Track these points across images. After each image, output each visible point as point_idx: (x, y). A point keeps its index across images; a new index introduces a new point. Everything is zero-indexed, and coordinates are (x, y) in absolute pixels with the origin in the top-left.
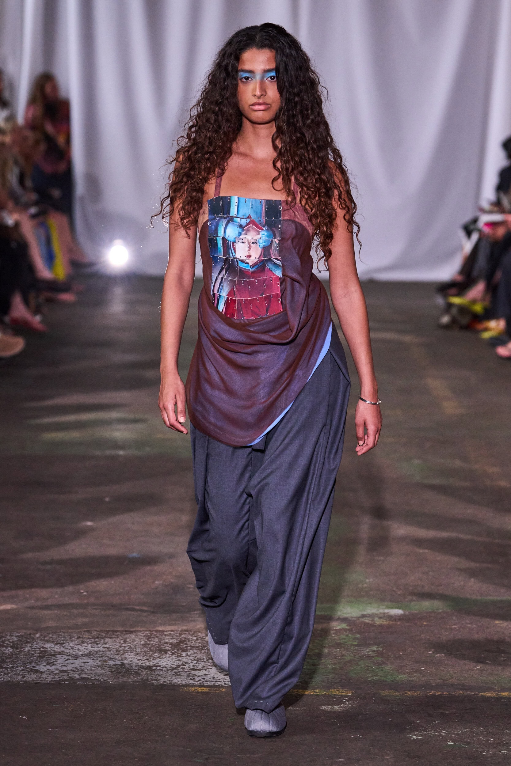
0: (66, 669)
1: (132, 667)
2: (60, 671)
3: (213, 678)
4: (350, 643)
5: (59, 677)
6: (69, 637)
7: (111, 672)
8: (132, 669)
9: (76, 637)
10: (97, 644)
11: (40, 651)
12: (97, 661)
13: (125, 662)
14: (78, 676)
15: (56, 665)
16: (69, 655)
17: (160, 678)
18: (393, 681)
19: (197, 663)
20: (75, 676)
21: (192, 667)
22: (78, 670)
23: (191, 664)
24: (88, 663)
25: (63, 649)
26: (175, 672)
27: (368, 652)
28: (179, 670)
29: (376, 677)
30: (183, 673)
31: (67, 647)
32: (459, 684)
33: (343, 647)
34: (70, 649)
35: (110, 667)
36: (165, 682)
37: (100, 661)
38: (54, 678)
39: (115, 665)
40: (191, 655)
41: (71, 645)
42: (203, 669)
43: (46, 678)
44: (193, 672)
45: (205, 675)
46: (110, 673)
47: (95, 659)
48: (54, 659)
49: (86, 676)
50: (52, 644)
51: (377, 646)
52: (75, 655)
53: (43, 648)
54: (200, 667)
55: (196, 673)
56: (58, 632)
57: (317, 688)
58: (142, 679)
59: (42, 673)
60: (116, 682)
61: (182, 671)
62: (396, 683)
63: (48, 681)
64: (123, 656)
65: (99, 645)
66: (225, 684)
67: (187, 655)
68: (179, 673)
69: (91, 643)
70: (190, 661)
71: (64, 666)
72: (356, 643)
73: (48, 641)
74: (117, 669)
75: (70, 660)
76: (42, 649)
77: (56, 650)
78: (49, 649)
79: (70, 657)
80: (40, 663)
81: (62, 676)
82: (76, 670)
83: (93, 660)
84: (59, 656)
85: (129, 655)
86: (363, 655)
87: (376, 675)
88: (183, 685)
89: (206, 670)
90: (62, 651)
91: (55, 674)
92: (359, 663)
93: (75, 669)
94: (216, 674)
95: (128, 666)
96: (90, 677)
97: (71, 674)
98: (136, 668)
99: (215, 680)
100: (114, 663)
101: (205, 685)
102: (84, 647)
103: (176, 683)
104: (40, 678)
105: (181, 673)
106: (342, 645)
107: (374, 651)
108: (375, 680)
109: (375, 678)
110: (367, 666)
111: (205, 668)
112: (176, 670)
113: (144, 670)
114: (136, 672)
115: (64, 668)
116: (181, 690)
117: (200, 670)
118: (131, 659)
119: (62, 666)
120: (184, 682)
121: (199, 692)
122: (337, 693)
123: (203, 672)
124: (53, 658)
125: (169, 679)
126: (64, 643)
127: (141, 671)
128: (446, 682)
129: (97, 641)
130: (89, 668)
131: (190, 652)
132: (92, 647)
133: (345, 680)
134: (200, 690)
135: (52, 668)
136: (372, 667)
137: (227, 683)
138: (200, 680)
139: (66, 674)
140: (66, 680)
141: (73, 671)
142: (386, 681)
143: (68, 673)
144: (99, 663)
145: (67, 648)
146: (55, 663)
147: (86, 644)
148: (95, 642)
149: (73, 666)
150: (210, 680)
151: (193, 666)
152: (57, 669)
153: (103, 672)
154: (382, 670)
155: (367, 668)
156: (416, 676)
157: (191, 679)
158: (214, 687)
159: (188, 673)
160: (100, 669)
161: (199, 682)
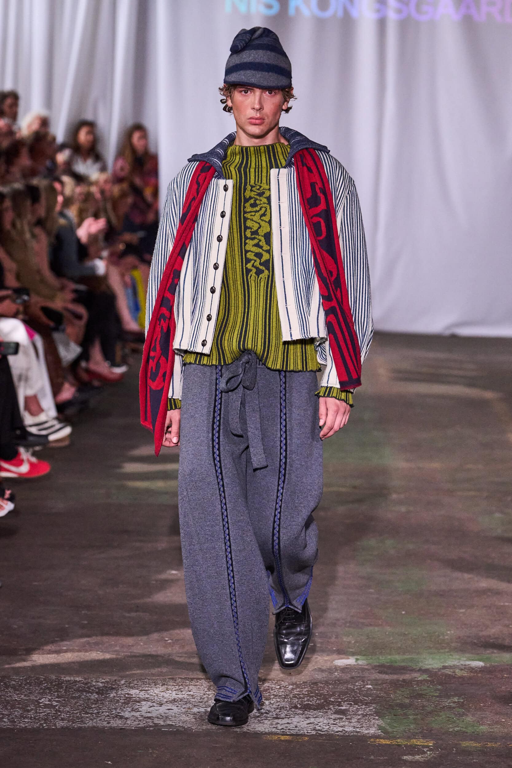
0: (151, 716)
2: (145, 718)
3: (296, 727)
4: (432, 694)
5: (144, 724)
6: (154, 684)
9: (161, 684)
10: (182, 691)
11: (125, 697)
12: (181, 708)
14: (162, 723)
15: (140, 711)
16: (154, 702)
18: (473, 732)
19: (280, 712)
20: (159, 722)
21: (275, 716)
22: (163, 716)
23: (274, 712)
24: (172, 709)
25: (148, 696)
26: (258, 720)
27: (449, 703)
28: (262, 718)
29: (457, 729)
30: (266, 722)
31: (152, 694)
33: (424, 698)
34: (154, 696)
35: (194, 714)
36: (248, 730)
37: (184, 708)
38: (139, 724)
39: (199, 712)
40: (274, 703)
41: (156, 692)
42: (286, 718)
43: (131, 724)
44: (276, 721)
45: (288, 723)
46: (194, 720)
47: (179, 706)
48: (139, 706)
49: (171, 723)
50: (137, 691)
51: (457, 698)
52: (160, 702)
53: (128, 694)
54: (283, 716)
55: (279, 721)
56: (144, 679)
57: (399, 738)
59: (127, 719)
60: (200, 729)
61: (265, 720)
62: (478, 734)
63: (132, 727)
64: (206, 704)
65: (183, 693)
66: (308, 733)
68: (262, 721)
69: (175, 690)
70: (273, 710)
71: (149, 712)
72: (438, 694)
73: (132, 688)
74: (201, 716)
75: (154, 706)
76: (127, 696)
77: (141, 696)
78: (134, 696)
79: (154, 704)
80: (125, 710)
81: (146, 722)
82: (161, 717)
83: (177, 707)
84: (143, 703)
86: (444, 707)
87: (458, 726)
88: (266, 733)
90: (147, 698)
91: (140, 720)
92: (441, 714)
93: (159, 716)
94: (298, 722)
96: (174, 724)
97: (156, 721)
99: (297, 729)
100: (198, 710)
101: (288, 733)
102: (168, 694)
103: (259, 731)
104: (125, 724)
105: (264, 721)
106: (424, 696)
107: (454, 702)
108: (457, 731)
109: (456, 729)
110: (448, 717)
111: (288, 717)
112: (259, 719)
115: (149, 715)
116: (264, 738)
117: (283, 718)
119: (147, 712)
120: (267, 730)
121: (281, 740)
122: (419, 743)
123: (286, 721)
124: (138, 704)
125: (252, 727)
126: (148, 690)
129: (181, 689)
130: (173, 715)
131: (273, 700)
132: (176, 694)
133: (427, 731)
134: (283, 738)
135: (137, 714)
136: (453, 718)
137: (309, 732)
138: (283, 729)
139: (151, 720)
140: (151, 726)
141: (158, 718)
142: (467, 733)
143: (153, 719)
144: (184, 710)
146: (140, 709)
147: (170, 692)
148: (180, 689)
149: (158, 712)
150: (293, 728)
151: (276, 714)
152: (142, 716)
153: (187, 719)
154: (463, 721)
155: (447, 719)
156: (496, 728)
157: (274, 727)
158: (297, 735)
159: (271, 721)
160: (184, 716)
161: (282, 730)
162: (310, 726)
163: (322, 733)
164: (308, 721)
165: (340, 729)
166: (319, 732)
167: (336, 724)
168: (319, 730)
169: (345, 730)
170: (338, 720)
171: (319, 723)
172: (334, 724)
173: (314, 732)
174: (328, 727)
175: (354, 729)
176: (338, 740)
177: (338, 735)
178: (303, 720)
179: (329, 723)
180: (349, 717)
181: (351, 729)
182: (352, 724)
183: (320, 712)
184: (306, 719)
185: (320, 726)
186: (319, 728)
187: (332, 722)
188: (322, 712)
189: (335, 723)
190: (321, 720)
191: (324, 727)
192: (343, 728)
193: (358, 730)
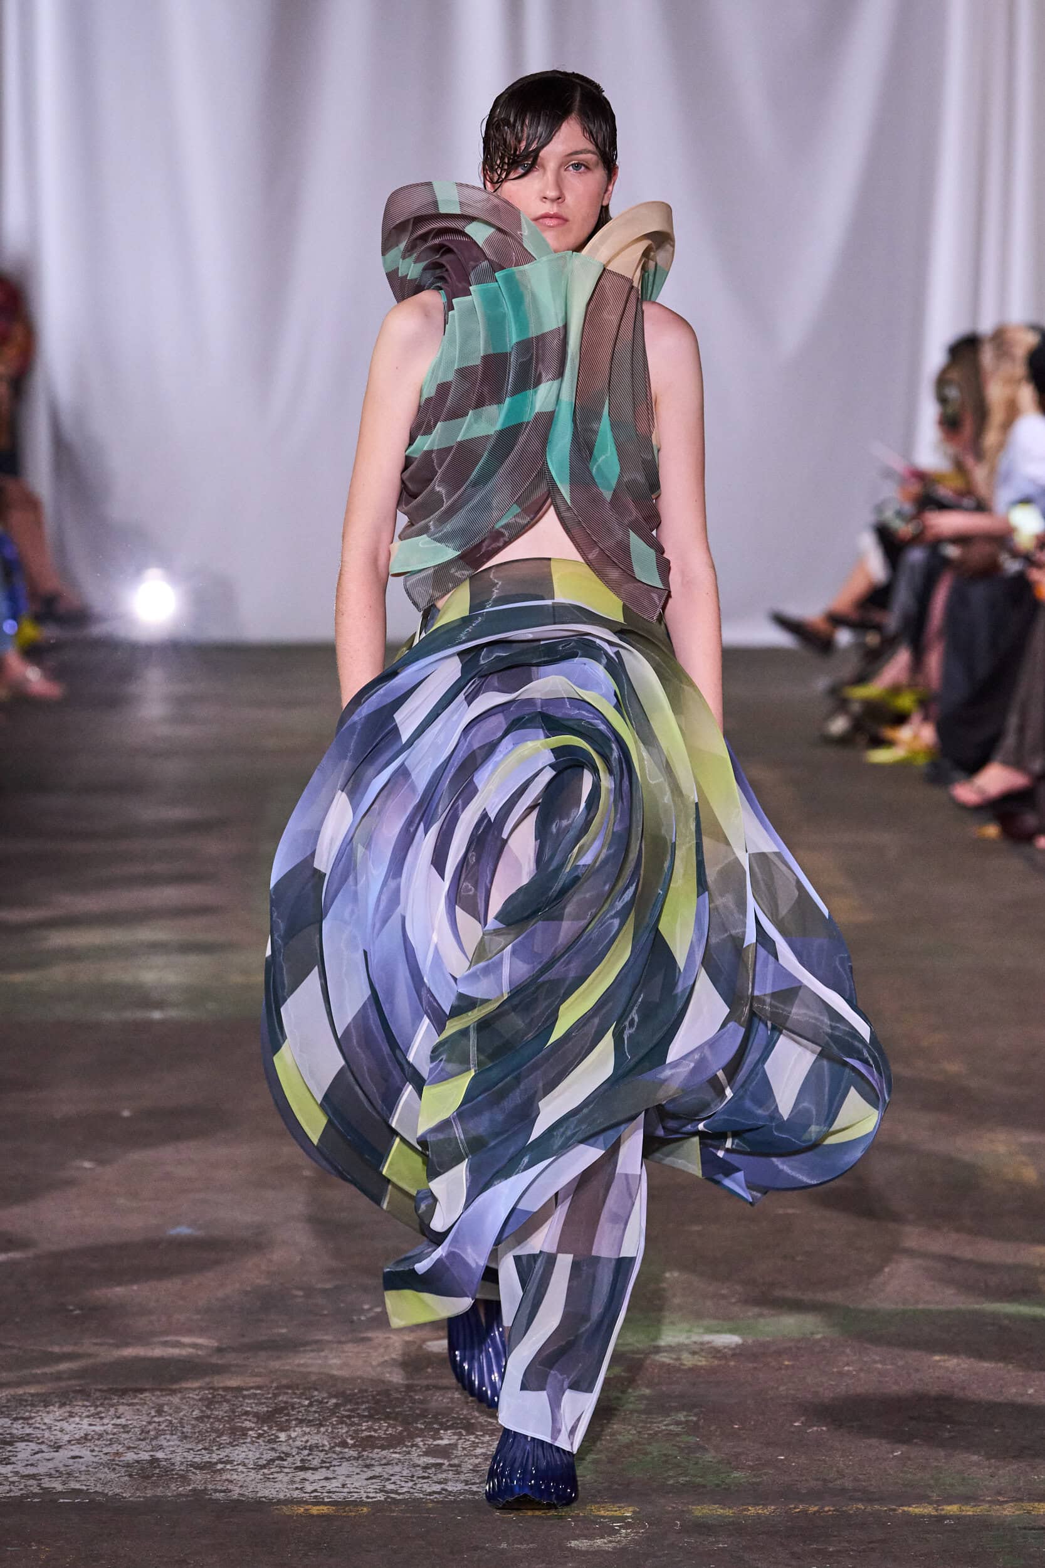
0: (38, 1472)
1: (173, 1464)
2: (23, 1477)
3: (344, 1486)
4: (630, 1406)
5: (21, 1489)
6: (42, 1404)
7: (130, 1476)
8: (173, 1470)
9: (57, 1405)
10: (102, 1418)
12: (101, 1454)
13: (160, 1455)
14: (59, 1487)
15: (14, 1463)
16: (43, 1443)
17: (230, 1487)
18: (718, 1485)
19: (309, 1455)
20: (53, 1486)
21: (299, 1464)
22: (61, 1473)
23: (297, 1456)
24: (80, 1457)
25: (28, 1430)
26: (264, 1474)
27: (667, 1425)
28: (272, 1470)
29: (684, 1479)
30: (280, 1476)
31: (38, 1425)
32: (855, 1490)
34: (43, 1430)
35: (128, 1465)
36: (242, 1495)
37: (106, 1454)
38: (11, 1491)
39: (138, 1462)
40: (296, 1438)
41: (46, 1421)
42: (322, 1467)
44: (302, 1475)
45: (327, 1479)
46: (127, 1478)
47: (96, 1449)
48: (10, 1451)
49: (78, 1486)
50: (7, 1420)
51: (685, 1413)
52: (55, 1443)
54: (316, 1463)
55: (308, 1475)
58: (194, 1490)
60: (139, 1497)
61: (278, 1472)
62: (725, 1489)
64: (154, 1443)
65: (105, 1421)
66: (368, 1497)
67: (290, 1437)
68: (271, 1476)
69: (88, 1417)
70: (294, 1451)
71: (32, 1465)
72: (642, 1407)
74: (142, 1469)
75: (43, 1452)
77: (15, 1431)
79: (43, 1447)
81: (26, 1486)
82: (58, 1475)
83: (92, 1451)
84: (21, 1445)
85: (169, 1441)
86: (656, 1433)
87: (685, 1474)
88: (279, 1502)
89: (328, 1468)
90: (28, 1435)
91: (13, 1483)
92: (649, 1448)
93: (53, 1472)
94: (348, 1476)
95: (165, 1463)
96: (84, 1488)
97: (47, 1483)
98: (182, 1468)
99: (346, 1490)
100: (136, 1457)
101: (326, 1500)
102: (73, 1425)
103: (265, 1497)
105: (276, 1475)
107: (678, 1423)
108: (683, 1485)
109: (682, 1480)
110: (665, 1455)
111: (328, 1465)
112: (266, 1471)
113: (198, 1472)
114: (182, 1476)
115: (31, 1471)
116: (276, 1512)
117: (316, 1469)
118: (173, 1449)
119: (27, 1465)
120: (281, 1496)
121: (312, 1516)
122: (602, 1513)
123: (322, 1474)
124: (10, 1448)
125: (251, 1489)
126: (31, 1418)
127: (193, 1473)
128: (831, 1485)
129: (101, 1412)
130: (84, 1468)
131: (295, 1431)
132: (90, 1425)
133: (619, 1485)
134: (315, 1510)
135: (6, 1470)
136: (676, 1457)
137: (371, 1495)
138: (315, 1491)
139: (35, 1482)
140: (35, 1495)
141: (50, 1476)
142: (704, 1486)
143: (41, 1479)
144: (105, 1458)
145: (38, 1428)
146: (13, 1459)
147: (77, 1419)
148: (97, 1414)
149: (51, 1465)
150: (337, 1490)
151: (302, 1460)
152: (16, 1473)
153: (113, 1476)
154: (697, 1463)
155: (664, 1459)
156: (765, 1474)
157: (297, 1489)
158: (345, 1503)
159: (290, 1475)
160: (106, 1470)
161: (312, 1495)
162: (373, 1484)
163: (399, 1497)
164: (370, 1474)
165: (437, 1488)
166: (393, 1495)
167: (428, 1477)
168: (392, 1492)
169: (446, 1490)
170: (433, 1469)
171: (392, 1475)
172: (424, 1478)
173: (381, 1497)
174: (410, 1484)
175: (467, 1488)
176: (429, 1511)
177: (432, 1501)
178: (358, 1470)
179: (413, 1476)
180: (456, 1461)
181: (460, 1487)
182: (462, 1477)
183: (396, 1453)
184: (365, 1469)
185: (394, 1483)
186: (392, 1487)
187: (420, 1473)
188: (399, 1453)
189: (426, 1475)
190: (397, 1469)
191: (403, 1484)
192: (442, 1486)
193: (474, 1488)
